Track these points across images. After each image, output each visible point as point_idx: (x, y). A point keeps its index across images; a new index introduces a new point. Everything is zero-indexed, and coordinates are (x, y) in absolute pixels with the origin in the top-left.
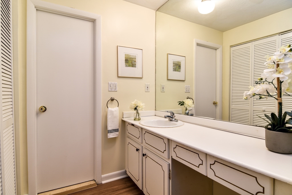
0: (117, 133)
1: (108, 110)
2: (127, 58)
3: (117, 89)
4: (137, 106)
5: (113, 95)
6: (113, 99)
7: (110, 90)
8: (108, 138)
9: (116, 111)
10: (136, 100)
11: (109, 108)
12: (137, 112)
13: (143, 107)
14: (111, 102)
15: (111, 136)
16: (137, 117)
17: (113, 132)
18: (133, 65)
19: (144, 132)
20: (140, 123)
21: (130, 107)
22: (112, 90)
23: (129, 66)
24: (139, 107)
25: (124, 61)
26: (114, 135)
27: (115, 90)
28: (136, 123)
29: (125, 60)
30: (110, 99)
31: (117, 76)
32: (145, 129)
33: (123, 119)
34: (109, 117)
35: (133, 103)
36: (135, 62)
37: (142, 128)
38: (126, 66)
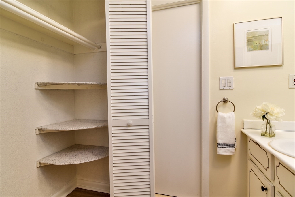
0: (232, 150)
1: (218, 115)
2: (251, 37)
3: (233, 86)
4: (267, 114)
5: (226, 95)
6: (226, 101)
7: (222, 88)
8: (218, 153)
9: (230, 117)
10: (264, 103)
11: (219, 113)
12: (268, 122)
13: (280, 115)
14: (223, 104)
15: (222, 151)
16: (268, 131)
17: (224, 147)
18: (264, 47)
19: (277, 164)
20: (271, 144)
21: (253, 113)
22: (225, 88)
23: (254, 50)
24: (271, 115)
25: (246, 44)
26: (226, 152)
27: (229, 87)
28: (264, 142)
29: (246, 41)
30: (222, 100)
31: (233, 68)
32: (278, 159)
33: (243, 130)
34: (219, 125)
35: (259, 107)
36: (267, 40)
37: (273, 156)
38: (249, 50)
